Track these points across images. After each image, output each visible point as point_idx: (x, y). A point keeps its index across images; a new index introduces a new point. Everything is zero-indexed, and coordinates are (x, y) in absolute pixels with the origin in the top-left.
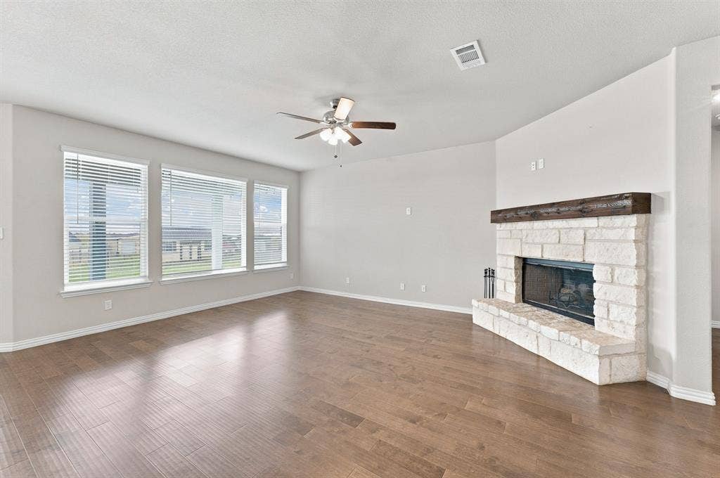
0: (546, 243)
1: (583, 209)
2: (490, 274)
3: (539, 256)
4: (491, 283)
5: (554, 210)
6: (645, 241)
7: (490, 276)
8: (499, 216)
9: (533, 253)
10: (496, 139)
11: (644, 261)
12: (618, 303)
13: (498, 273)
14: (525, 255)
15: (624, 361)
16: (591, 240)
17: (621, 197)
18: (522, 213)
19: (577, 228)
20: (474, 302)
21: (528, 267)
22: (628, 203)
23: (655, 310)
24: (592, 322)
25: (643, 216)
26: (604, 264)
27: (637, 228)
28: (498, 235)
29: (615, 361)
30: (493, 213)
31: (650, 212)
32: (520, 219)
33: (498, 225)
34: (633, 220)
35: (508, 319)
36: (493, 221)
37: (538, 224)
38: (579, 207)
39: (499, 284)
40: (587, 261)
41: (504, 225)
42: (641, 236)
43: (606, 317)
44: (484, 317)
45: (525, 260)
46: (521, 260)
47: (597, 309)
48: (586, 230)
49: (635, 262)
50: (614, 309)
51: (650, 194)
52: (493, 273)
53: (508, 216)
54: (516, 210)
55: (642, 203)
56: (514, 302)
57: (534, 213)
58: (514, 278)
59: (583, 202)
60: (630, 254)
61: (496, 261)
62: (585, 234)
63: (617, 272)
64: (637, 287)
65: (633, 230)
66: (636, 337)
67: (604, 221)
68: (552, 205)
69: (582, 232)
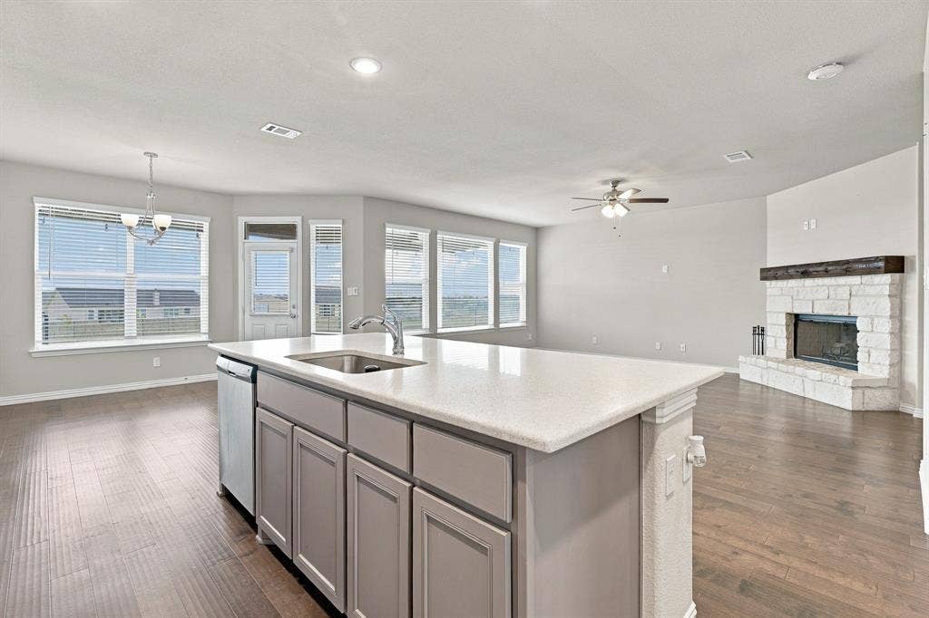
0: (817, 300)
1: (846, 268)
2: (760, 332)
3: (810, 312)
4: (761, 341)
5: (821, 269)
6: (898, 295)
7: (759, 334)
8: (769, 274)
9: (803, 309)
10: (766, 195)
11: (898, 312)
12: (876, 348)
13: (769, 331)
14: (796, 312)
15: (878, 393)
16: (856, 295)
17: (877, 259)
18: (791, 271)
19: (844, 285)
20: (741, 358)
21: (800, 323)
22: (881, 264)
23: (907, 352)
24: (856, 369)
25: (897, 275)
26: (865, 317)
27: (891, 284)
28: (769, 292)
29: (868, 392)
30: (763, 270)
31: (903, 272)
32: (791, 277)
33: (768, 283)
34: (887, 278)
35: (777, 369)
36: (763, 278)
37: (808, 282)
38: (844, 267)
39: (769, 341)
40: (852, 315)
41: (774, 282)
42: (895, 292)
43: (867, 361)
44: (751, 370)
45: (797, 316)
46: (793, 316)
47: (860, 356)
48: (851, 286)
49: (889, 314)
50: (874, 354)
51: (903, 257)
52: (763, 330)
53: (780, 273)
54: (787, 268)
55: (896, 265)
56: (785, 357)
57: (805, 271)
58: (785, 334)
59: (848, 262)
60: (885, 306)
61: (766, 318)
62: (850, 290)
63: (876, 320)
64: (891, 333)
65: (888, 287)
66: (889, 374)
67: (866, 278)
68: (821, 264)
69: (847, 289)
